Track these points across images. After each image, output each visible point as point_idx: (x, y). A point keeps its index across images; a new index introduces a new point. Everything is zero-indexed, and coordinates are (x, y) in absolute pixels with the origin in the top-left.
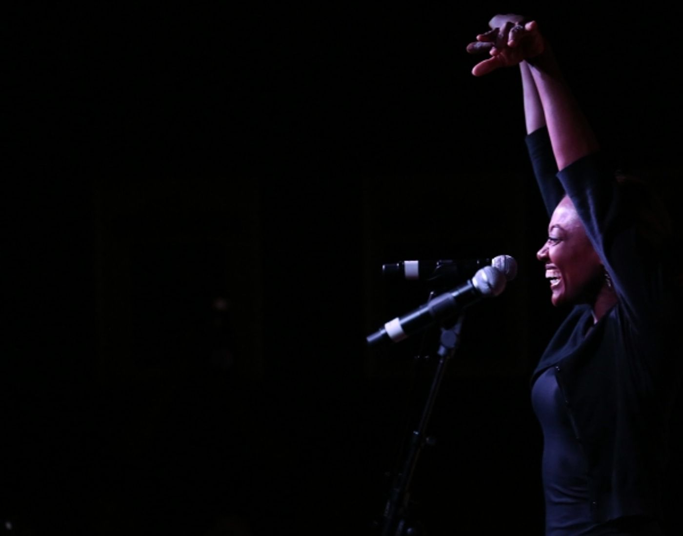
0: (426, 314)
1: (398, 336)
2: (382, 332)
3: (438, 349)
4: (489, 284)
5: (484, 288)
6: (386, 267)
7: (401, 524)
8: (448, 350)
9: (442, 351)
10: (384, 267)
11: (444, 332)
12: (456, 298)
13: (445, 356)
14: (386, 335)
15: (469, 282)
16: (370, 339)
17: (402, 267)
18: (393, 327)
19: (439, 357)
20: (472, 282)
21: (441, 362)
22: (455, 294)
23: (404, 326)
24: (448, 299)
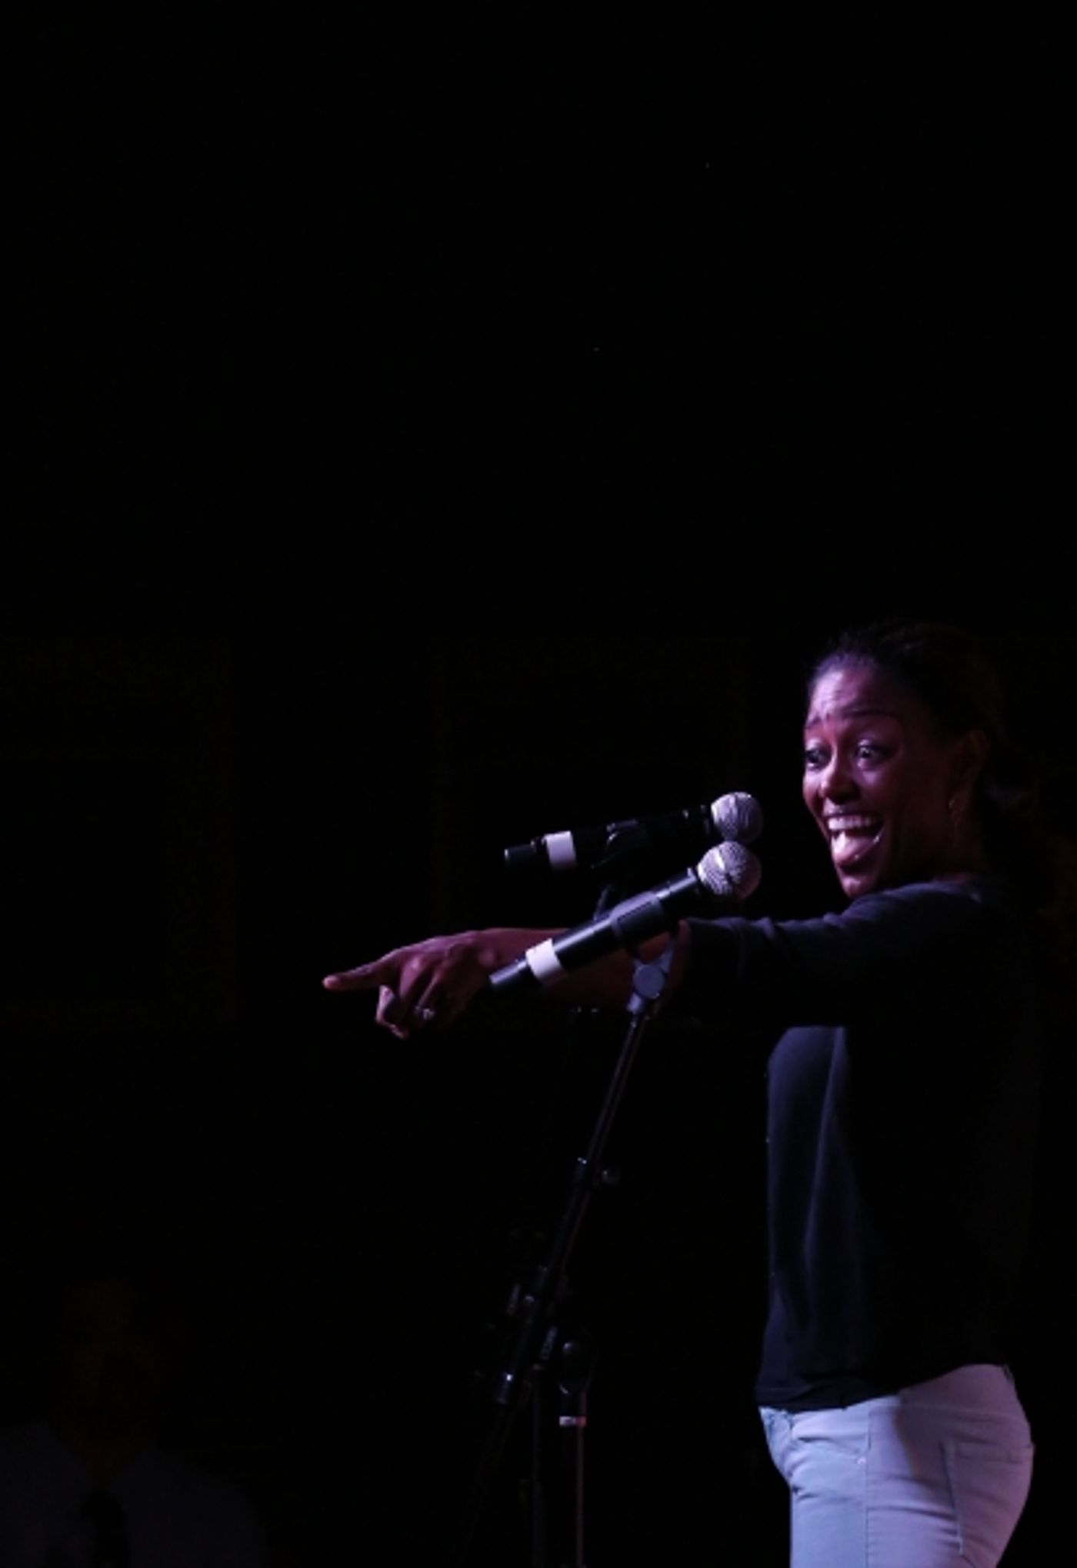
0: (606, 933)
1: (551, 976)
2: (521, 965)
3: (628, 1000)
4: (728, 877)
5: (720, 884)
6: (509, 853)
7: (552, 1334)
8: (648, 1003)
9: (635, 1004)
10: (506, 852)
11: (640, 968)
12: (664, 902)
13: (640, 1015)
14: (528, 971)
15: (689, 871)
16: (497, 979)
17: (543, 848)
18: (542, 956)
19: (630, 1015)
20: (696, 873)
21: (634, 1025)
22: (663, 894)
23: (561, 955)
24: (649, 903)
